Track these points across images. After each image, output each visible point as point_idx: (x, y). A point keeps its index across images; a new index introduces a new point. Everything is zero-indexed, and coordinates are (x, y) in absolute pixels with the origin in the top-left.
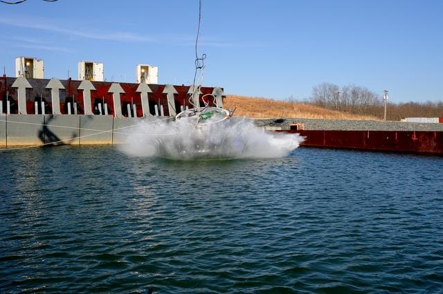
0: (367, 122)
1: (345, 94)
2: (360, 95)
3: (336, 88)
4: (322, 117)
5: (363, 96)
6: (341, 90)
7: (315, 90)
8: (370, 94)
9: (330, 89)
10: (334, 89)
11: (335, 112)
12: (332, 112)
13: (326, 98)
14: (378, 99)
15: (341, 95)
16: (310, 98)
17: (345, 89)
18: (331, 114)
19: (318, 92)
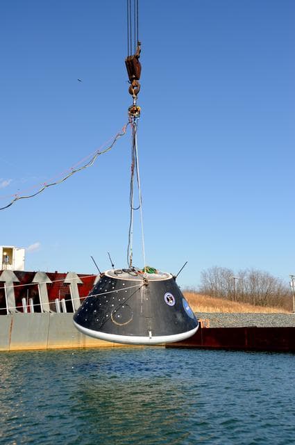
0: (276, 316)
1: (241, 280)
2: (260, 282)
3: (229, 273)
4: (218, 310)
5: (264, 282)
6: (236, 275)
7: (205, 276)
8: (272, 280)
9: (222, 274)
10: (228, 274)
11: (233, 303)
12: (229, 303)
13: (218, 285)
14: (283, 285)
15: (237, 281)
16: (199, 286)
17: (242, 275)
18: (227, 306)
19: (208, 279)
